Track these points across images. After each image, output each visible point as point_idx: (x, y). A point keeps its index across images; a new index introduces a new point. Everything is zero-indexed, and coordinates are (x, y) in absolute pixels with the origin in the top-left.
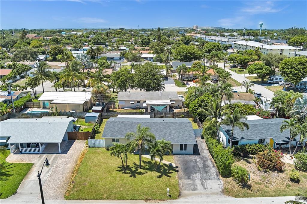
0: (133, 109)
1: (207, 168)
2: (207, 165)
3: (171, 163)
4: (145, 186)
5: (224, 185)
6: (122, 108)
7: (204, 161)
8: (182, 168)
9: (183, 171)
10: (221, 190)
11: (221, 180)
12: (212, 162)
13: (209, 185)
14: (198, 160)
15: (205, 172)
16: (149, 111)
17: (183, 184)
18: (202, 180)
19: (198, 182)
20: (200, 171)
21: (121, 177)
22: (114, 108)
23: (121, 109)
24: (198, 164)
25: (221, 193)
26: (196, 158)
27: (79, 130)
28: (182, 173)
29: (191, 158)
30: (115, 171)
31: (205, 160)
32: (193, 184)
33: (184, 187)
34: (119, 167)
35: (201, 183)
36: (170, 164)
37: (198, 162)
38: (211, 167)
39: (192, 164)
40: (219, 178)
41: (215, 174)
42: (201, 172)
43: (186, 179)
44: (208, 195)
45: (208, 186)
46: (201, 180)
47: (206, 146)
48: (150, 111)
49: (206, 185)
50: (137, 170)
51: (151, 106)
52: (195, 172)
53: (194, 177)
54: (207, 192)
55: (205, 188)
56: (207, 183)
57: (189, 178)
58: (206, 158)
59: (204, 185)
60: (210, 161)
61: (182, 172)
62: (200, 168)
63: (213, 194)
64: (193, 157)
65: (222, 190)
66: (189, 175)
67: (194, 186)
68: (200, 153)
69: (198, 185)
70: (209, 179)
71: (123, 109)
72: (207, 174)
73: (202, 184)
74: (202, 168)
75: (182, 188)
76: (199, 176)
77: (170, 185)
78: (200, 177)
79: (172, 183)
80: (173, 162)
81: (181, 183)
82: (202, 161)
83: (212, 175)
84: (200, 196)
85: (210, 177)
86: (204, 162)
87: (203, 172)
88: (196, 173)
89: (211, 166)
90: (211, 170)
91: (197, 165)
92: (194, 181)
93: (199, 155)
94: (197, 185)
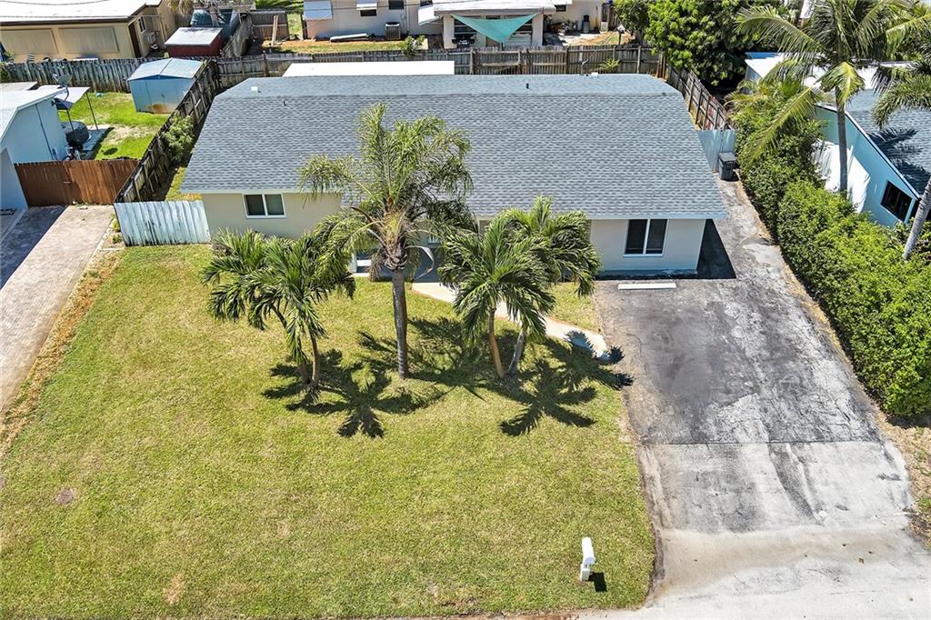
0: (373, 37)
1: (791, 364)
2: (789, 340)
3: (578, 330)
4: (435, 503)
5: (911, 478)
6: (321, 36)
7: (765, 312)
8: (646, 366)
9: (657, 383)
10: (906, 522)
11: (889, 447)
12: (809, 320)
13: (826, 484)
14: (731, 309)
15: (786, 385)
16: (448, 43)
17: (666, 474)
18: (777, 446)
19: (756, 460)
20: (754, 379)
21: (287, 437)
22: (283, 36)
23: (318, 39)
24: (736, 333)
25: (909, 542)
26: (717, 298)
27: (97, 146)
28: (653, 400)
29: (691, 299)
30: (254, 399)
31: (773, 310)
32: (732, 477)
33: (674, 503)
34: (280, 371)
35: (778, 467)
36: (575, 334)
37: (733, 320)
38: (813, 353)
39: (701, 338)
40: (873, 432)
41: (844, 399)
42: (766, 392)
43: (680, 442)
44: (835, 564)
45: (818, 486)
46: (772, 450)
47: (755, 223)
48: (453, 46)
49: (810, 482)
50: (382, 383)
51: (456, 22)
52: (728, 392)
53: (727, 429)
54: (826, 540)
55: (806, 509)
56: (812, 467)
57: (699, 438)
58: (773, 292)
59: (796, 482)
60: (799, 312)
61: (650, 391)
62: (749, 362)
63: (866, 550)
64: (700, 293)
65: (913, 516)
66: (694, 411)
67: (738, 492)
68: (736, 268)
69: (761, 487)
70: (820, 439)
71: (328, 39)
72: (801, 405)
73: (781, 475)
74: (764, 363)
75: (667, 512)
76: (757, 415)
77: (589, 493)
78: (761, 427)
79: (600, 472)
80: (589, 327)
81: (652, 470)
82: (756, 316)
83: (831, 404)
84: (788, 574)
85: (818, 422)
86: (769, 322)
87: (775, 390)
88: (732, 396)
89: (812, 346)
90: (819, 378)
91: (731, 338)
92: (730, 454)
93: (733, 276)
94: (751, 487)
